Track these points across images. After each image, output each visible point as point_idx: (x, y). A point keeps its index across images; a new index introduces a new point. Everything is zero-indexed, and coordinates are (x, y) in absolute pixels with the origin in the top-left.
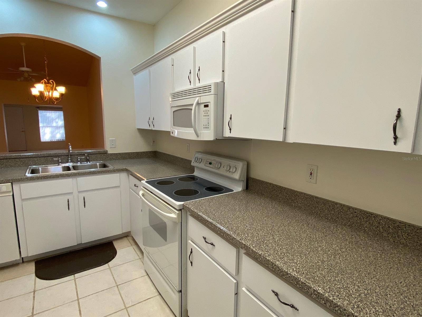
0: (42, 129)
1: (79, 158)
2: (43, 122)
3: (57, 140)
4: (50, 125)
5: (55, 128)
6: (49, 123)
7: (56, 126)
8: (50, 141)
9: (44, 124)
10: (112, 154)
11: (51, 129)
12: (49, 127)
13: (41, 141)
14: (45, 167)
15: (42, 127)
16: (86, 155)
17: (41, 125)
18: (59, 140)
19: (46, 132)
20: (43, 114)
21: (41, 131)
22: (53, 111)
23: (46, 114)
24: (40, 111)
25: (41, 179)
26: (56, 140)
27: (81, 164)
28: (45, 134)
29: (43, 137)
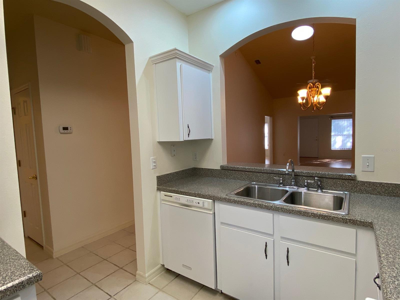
0: (334, 137)
1: (306, 181)
2: (335, 131)
3: (348, 149)
4: (342, 134)
5: (347, 136)
6: (340, 132)
7: (348, 134)
8: (340, 149)
9: (336, 132)
10: (363, 183)
11: (342, 137)
12: (341, 135)
13: (332, 149)
14: (263, 185)
15: (334, 135)
16: (316, 178)
17: (333, 134)
18: (349, 149)
19: (337, 140)
20: (336, 123)
21: (333, 139)
22: (346, 119)
23: (339, 123)
24: (333, 120)
25: (238, 203)
26: (346, 149)
27: (309, 190)
28: (335, 143)
29: (334, 146)
